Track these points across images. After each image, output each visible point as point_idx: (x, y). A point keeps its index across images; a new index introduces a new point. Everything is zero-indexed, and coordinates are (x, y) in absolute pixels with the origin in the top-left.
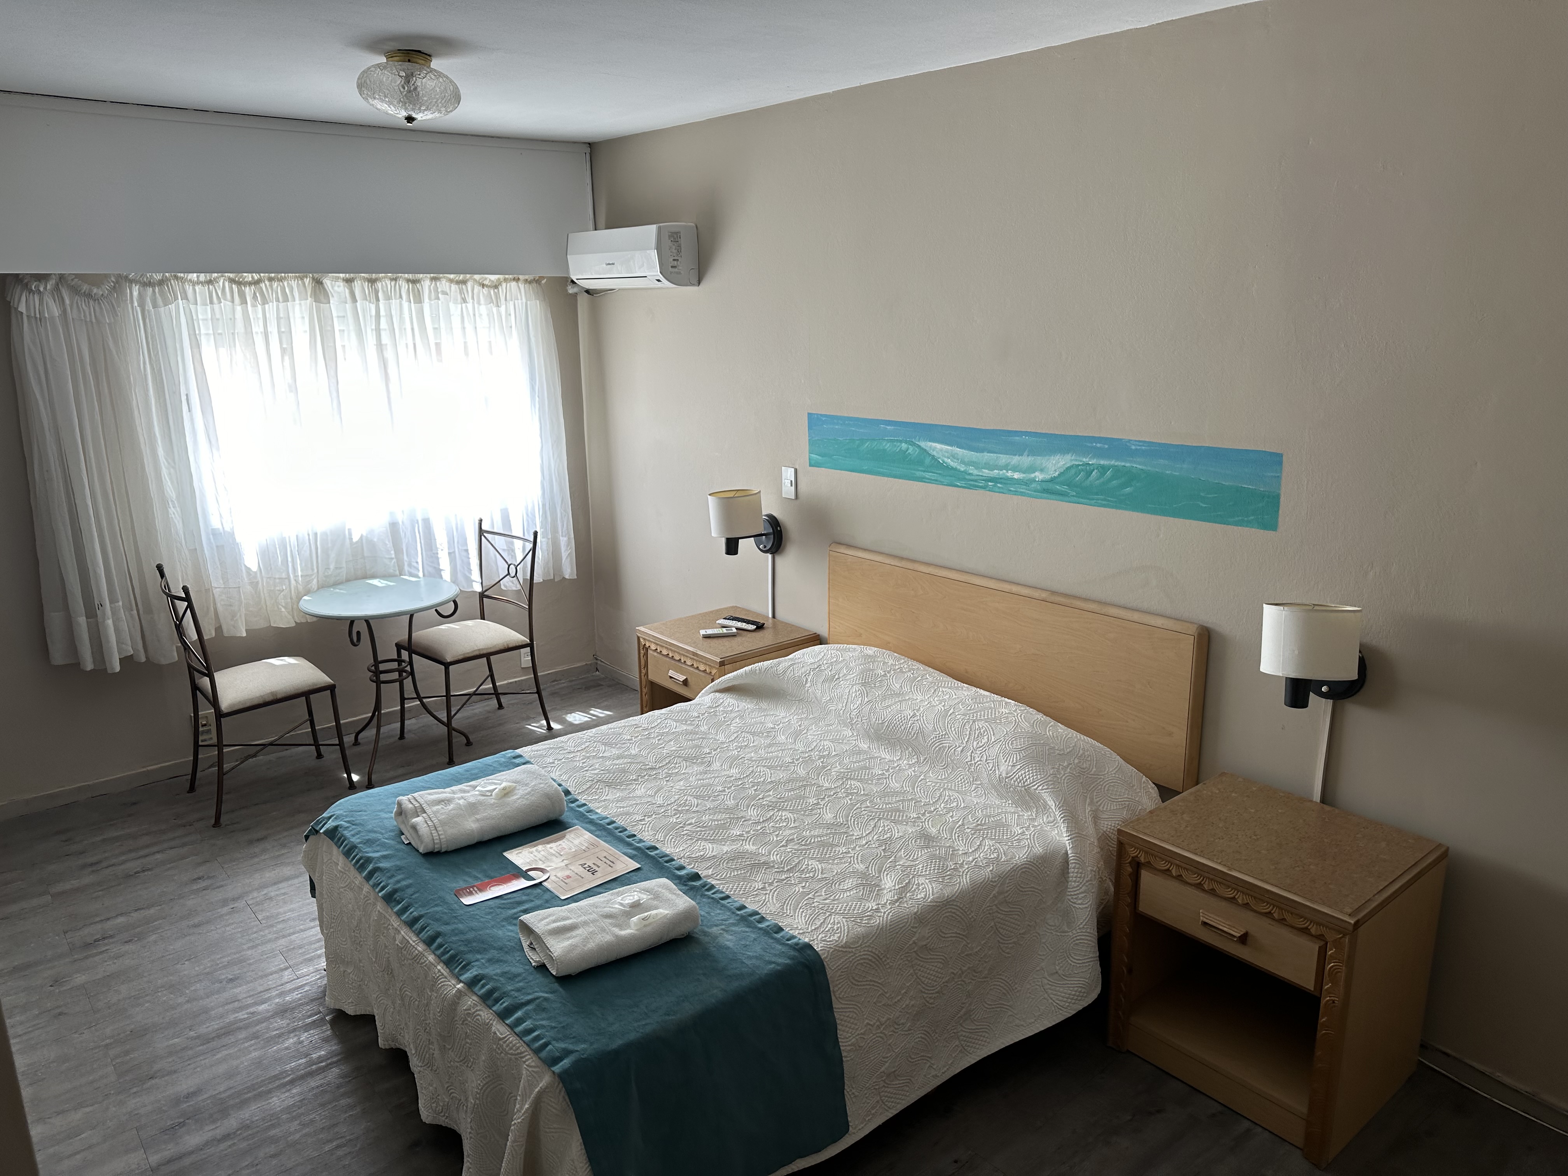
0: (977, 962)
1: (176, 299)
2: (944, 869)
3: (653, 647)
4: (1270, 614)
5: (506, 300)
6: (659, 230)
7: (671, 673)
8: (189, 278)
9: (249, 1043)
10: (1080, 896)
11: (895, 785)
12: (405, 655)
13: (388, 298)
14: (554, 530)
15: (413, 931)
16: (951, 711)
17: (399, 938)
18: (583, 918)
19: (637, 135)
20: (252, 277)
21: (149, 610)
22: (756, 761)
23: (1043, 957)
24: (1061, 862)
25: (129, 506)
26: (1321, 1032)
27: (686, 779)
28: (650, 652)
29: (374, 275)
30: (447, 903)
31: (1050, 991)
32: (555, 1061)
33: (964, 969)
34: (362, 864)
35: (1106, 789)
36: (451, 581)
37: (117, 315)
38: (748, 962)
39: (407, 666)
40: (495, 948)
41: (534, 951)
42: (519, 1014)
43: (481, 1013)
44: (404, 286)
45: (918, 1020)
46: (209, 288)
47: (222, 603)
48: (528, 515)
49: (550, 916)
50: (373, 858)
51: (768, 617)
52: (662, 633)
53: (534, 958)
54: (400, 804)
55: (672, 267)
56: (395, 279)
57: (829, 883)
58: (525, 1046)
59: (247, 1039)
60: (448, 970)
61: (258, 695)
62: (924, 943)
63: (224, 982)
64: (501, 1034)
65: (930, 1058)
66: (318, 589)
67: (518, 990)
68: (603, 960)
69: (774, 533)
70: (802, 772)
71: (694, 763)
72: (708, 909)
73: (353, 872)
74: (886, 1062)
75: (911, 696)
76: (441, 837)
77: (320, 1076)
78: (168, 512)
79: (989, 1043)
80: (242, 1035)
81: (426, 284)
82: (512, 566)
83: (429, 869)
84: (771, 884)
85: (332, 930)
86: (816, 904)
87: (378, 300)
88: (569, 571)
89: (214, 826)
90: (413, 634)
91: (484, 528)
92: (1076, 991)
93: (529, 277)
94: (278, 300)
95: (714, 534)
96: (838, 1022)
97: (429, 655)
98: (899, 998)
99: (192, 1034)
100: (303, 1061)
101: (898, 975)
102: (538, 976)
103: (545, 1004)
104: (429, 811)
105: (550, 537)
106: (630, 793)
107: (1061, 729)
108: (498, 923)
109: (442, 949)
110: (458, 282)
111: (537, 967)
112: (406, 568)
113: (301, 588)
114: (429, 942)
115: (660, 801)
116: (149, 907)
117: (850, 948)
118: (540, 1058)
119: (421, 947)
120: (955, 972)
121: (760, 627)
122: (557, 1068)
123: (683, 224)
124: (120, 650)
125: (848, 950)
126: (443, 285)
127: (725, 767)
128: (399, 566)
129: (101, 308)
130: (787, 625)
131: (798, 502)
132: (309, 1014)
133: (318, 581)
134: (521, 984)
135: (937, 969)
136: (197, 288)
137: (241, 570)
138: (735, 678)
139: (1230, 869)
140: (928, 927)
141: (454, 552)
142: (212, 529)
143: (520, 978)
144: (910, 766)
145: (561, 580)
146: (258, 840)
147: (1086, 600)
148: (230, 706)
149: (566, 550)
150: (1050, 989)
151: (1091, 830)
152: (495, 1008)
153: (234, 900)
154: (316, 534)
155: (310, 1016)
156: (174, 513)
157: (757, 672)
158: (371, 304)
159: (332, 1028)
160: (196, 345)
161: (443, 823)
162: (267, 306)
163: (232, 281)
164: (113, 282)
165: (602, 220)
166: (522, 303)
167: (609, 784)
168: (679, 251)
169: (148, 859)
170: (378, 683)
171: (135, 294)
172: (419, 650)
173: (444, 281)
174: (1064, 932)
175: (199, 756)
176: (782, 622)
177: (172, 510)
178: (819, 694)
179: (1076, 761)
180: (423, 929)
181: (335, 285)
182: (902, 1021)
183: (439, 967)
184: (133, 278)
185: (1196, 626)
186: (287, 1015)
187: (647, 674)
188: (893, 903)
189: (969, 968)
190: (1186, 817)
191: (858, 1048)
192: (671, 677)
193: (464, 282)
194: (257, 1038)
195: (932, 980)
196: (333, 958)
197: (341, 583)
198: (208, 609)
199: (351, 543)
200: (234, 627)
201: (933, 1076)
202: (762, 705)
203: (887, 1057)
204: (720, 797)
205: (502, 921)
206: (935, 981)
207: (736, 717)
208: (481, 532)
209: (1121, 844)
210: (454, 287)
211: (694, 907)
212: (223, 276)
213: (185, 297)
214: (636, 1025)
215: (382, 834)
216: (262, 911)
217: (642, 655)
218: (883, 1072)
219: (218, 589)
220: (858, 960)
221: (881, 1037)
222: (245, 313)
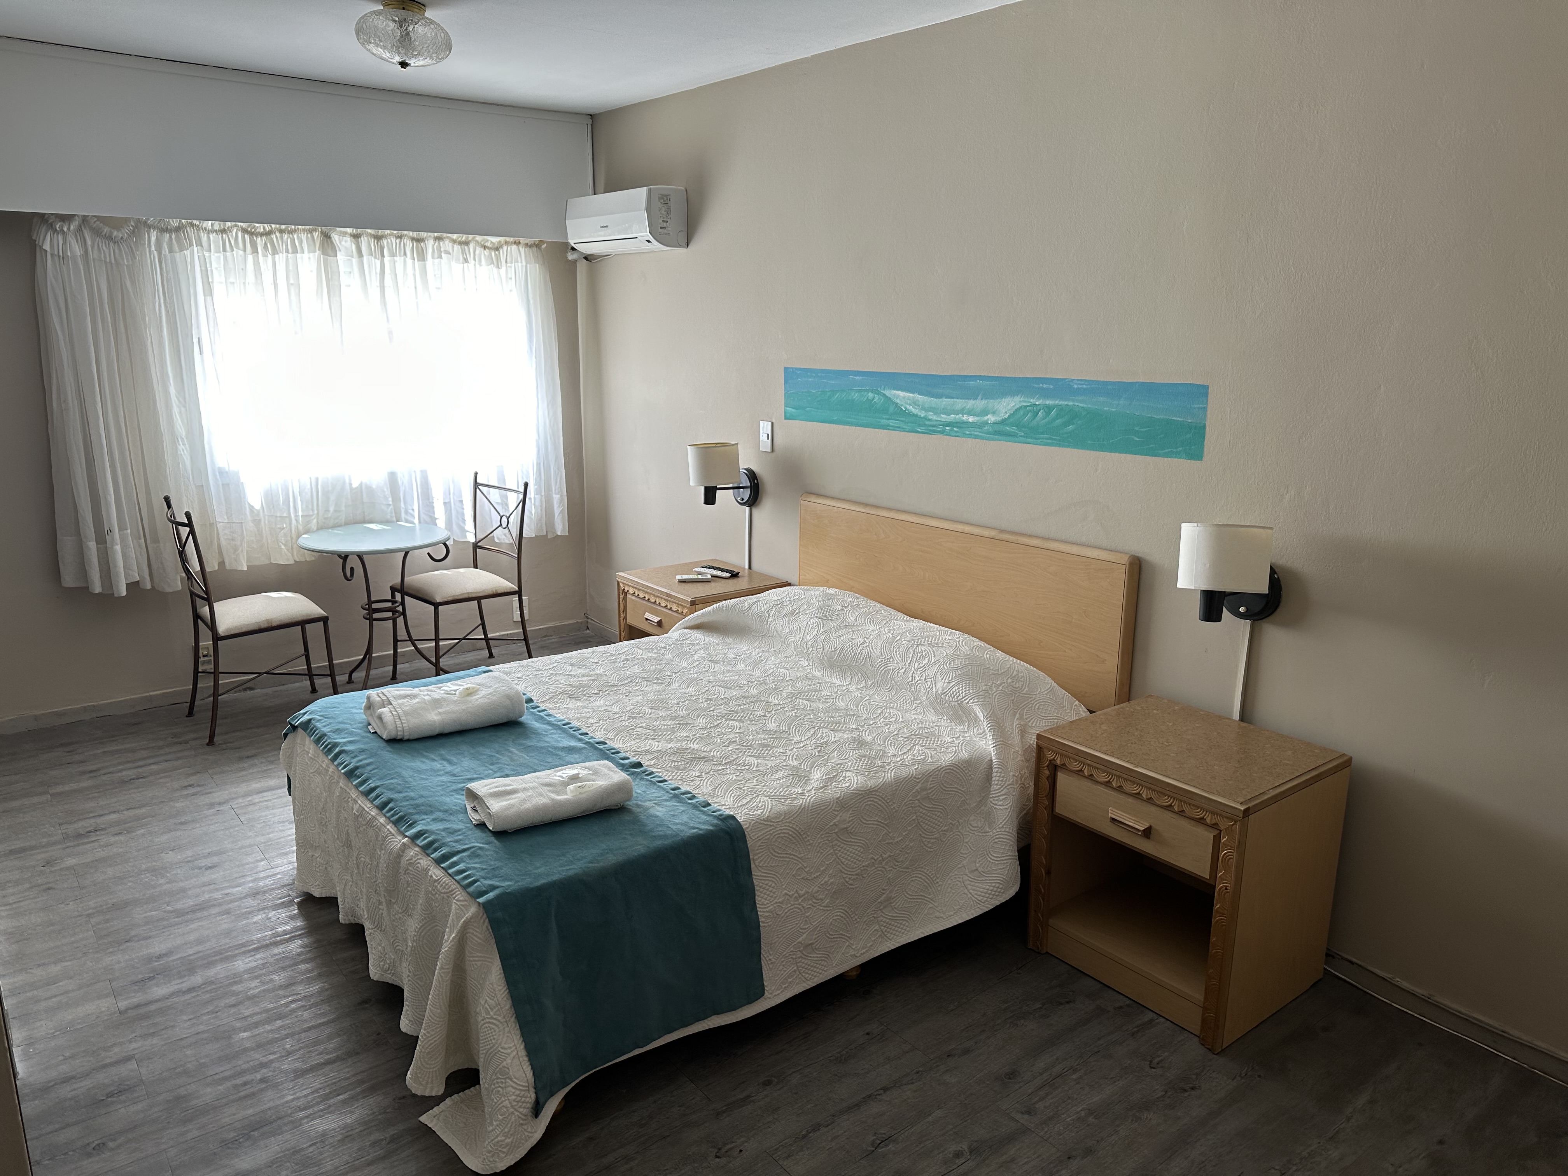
0: (897, 852)
1: (191, 245)
2: (872, 766)
3: (631, 591)
4: (1188, 532)
5: (506, 262)
6: (650, 192)
7: (648, 615)
8: (204, 226)
9: (220, 918)
10: (1001, 798)
11: (841, 704)
12: (398, 596)
13: (393, 255)
14: (548, 489)
15: (369, 800)
16: (898, 638)
17: (356, 807)
18: (524, 785)
19: (634, 105)
20: (264, 228)
21: (156, 540)
22: (712, 682)
23: (965, 856)
24: (985, 768)
25: (141, 439)
26: (1216, 918)
27: (644, 695)
28: (629, 596)
29: (380, 231)
30: (402, 777)
31: (970, 887)
32: (482, 894)
33: (885, 856)
34: (329, 749)
35: (1037, 707)
36: (446, 528)
37: (135, 258)
38: (674, 827)
39: (398, 606)
40: (440, 811)
41: (476, 813)
42: (455, 859)
43: (421, 861)
44: (409, 244)
45: (837, 899)
46: (222, 236)
47: (226, 537)
48: (523, 472)
49: (493, 783)
50: (340, 743)
51: (745, 568)
52: (640, 578)
53: (475, 817)
54: (368, 698)
55: (661, 228)
56: (400, 237)
57: (762, 774)
58: (456, 884)
59: (219, 914)
60: (396, 829)
61: (254, 621)
62: (845, 826)
63: (203, 869)
64: (437, 877)
65: (849, 937)
66: (318, 529)
67: (456, 841)
68: (538, 820)
69: (751, 487)
70: (754, 692)
71: (655, 683)
72: (644, 789)
73: (322, 756)
74: (803, 933)
75: (864, 627)
76: (404, 725)
77: (283, 946)
78: (177, 448)
79: (908, 931)
80: (214, 911)
81: (430, 243)
82: (504, 517)
83: (390, 752)
84: (707, 773)
85: (302, 817)
86: (745, 788)
87: (383, 256)
88: (561, 527)
89: (208, 745)
90: (406, 579)
91: (479, 481)
92: (994, 887)
93: (529, 241)
94: (287, 251)
95: (692, 484)
96: (757, 888)
97: (420, 595)
98: (818, 874)
99: (169, 908)
100: (270, 933)
101: (818, 852)
102: (477, 831)
103: (479, 852)
104: (394, 703)
105: (543, 494)
106: (590, 703)
107: (999, 653)
108: (448, 793)
109: (392, 812)
110: (461, 243)
111: (478, 825)
112: (403, 515)
113: (301, 528)
114: (382, 807)
115: (616, 709)
116: (140, 807)
117: (771, 822)
118: (468, 893)
119: (374, 812)
120: (876, 858)
121: (734, 575)
122: (481, 900)
123: (675, 188)
124: (127, 576)
125: (769, 823)
126: (447, 245)
127: (683, 686)
128: (396, 513)
129: (120, 250)
130: (761, 574)
131: (774, 454)
132: (279, 896)
133: (318, 523)
134: (460, 837)
135: (857, 852)
136: (211, 236)
137: (245, 508)
138: (703, 615)
139: (1137, 766)
140: (850, 812)
141: (450, 502)
142: (219, 468)
143: (460, 833)
144: (858, 689)
145: (554, 538)
146: (248, 757)
147: (1030, 536)
148: (227, 630)
149: (559, 506)
150: (970, 885)
151: (1016, 740)
152: (432, 856)
153: (220, 804)
154: (317, 479)
155: (280, 898)
156: (183, 451)
157: (725, 608)
158: (376, 260)
159: (299, 909)
160: (209, 290)
161: (406, 714)
162: (277, 256)
163: (244, 231)
164: (132, 226)
165: (601, 185)
166: (522, 266)
167: (571, 696)
168: (668, 211)
169: (144, 769)
170: (371, 620)
171: (153, 239)
172: (411, 592)
173: (447, 242)
174: (985, 833)
175: (198, 686)
176: (757, 573)
177: (181, 447)
178: (779, 628)
179: (1009, 681)
180: (377, 797)
181: (342, 240)
182: (820, 897)
183: (388, 827)
184: (152, 223)
185: (1129, 556)
186: (258, 896)
187: (625, 618)
188: (818, 789)
189: (890, 856)
190: (1104, 727)
191: (775, 915)
192: (647, 619)
193: (467, 243)
194: (228, 913)
195: (852, 862)
196: (304, 844)
197: (339, 526)
198: (212, 542)
199: (351, 489)
200: (236, 560)
201: (851, 956)
202: (727, 640)
203: (805, 929)
204: (673, 709)
205: (451, 791)
206: (855, 863)
207: (701, 649)
208: (476, 485)
209: (1039, 748)
210: (457, 247)
211: (628, 780)
212: (236, 226)
213: (199, 244)
214: (560, 869)
215: (351, 725)
216: (245, 813)
217: (621, 599)
218: (800, 943)
219: (221, 524)
220: (779, 834)
221: (799, 909)
222: (256, 263)
